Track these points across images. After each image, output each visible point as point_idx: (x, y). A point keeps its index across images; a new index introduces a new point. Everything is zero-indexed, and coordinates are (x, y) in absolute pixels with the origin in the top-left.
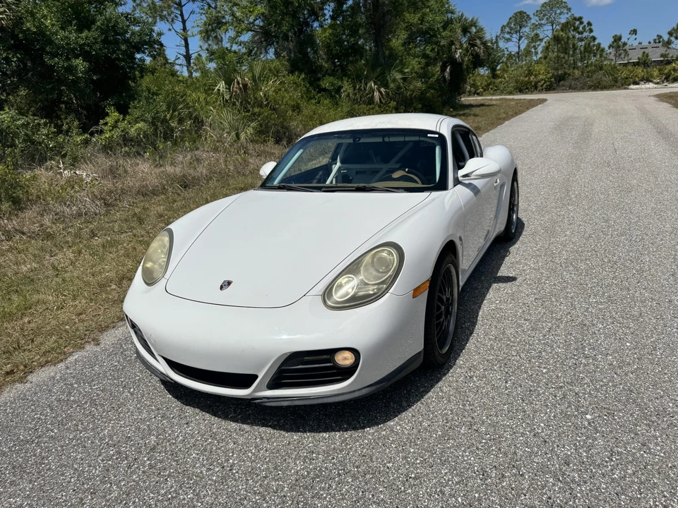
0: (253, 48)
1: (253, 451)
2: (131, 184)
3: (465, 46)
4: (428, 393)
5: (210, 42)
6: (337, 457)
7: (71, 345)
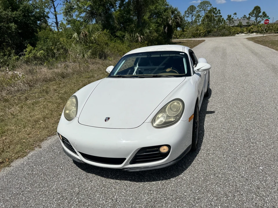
0: (86, 19)
1: (124, 192)
2: (40, 77)
3: (173, 19)
4: (193, 162)
5: (67, 17)
6: (162, 192)
7: (28, 148)
